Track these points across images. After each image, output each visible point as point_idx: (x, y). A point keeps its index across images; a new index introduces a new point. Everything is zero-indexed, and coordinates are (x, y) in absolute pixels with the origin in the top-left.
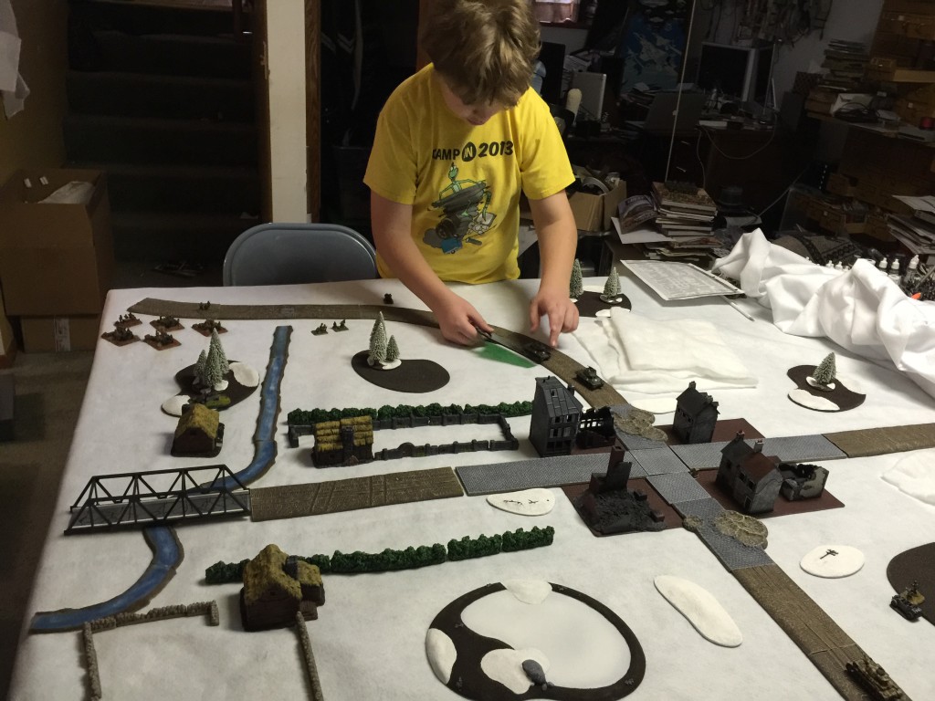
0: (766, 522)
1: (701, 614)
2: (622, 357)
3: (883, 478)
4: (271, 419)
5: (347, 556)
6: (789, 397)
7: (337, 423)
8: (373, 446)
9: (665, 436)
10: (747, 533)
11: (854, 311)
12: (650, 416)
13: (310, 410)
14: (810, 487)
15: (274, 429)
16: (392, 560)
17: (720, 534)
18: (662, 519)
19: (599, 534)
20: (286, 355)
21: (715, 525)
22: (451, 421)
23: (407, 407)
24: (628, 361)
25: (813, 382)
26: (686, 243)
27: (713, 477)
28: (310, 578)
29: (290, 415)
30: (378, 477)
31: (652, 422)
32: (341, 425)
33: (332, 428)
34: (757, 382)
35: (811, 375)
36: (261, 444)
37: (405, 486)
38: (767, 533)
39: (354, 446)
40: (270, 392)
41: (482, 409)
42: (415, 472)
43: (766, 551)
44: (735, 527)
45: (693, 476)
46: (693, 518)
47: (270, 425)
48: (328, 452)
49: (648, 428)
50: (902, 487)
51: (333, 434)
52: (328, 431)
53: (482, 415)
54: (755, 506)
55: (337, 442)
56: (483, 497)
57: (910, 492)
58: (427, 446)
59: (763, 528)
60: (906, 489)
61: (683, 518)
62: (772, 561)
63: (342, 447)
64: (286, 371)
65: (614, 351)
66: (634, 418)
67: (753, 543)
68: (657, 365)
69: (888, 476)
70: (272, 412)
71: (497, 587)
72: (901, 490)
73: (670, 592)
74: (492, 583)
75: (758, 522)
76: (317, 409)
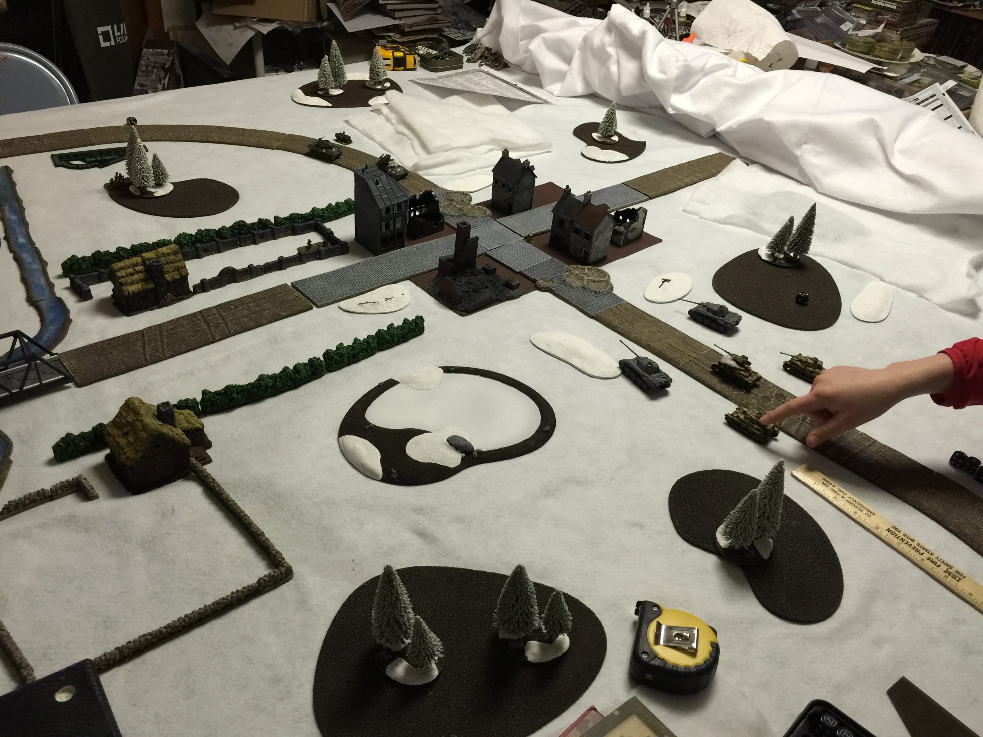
0: (606, 268)
1: (581, 357)
2: (416, 143)
3: (684, 211)
4: (40, 275)
5: (217, 393)
6: (583, 155)
7: (139, 259)
8: (189, 278)
9: (489, 212)
10: (594, 281)
11: (618, 63)
12: (466, 196)
13: (88, 254)
14: (635, 229)
15: (51, 286)
16: (270, 384)
17: (572, 287)
18: (518, 286)
19: (464, 313)
20: (19, 201)
21: (565, 281)
22: (264, 238)
23: (208, 231)
24: (424, 146)
25: (599, 137)
26: (417, 24)
27: (547, 239)
28: (189, 423)
29: (64, 265)
30: (209, 309)
31: (470, 201)
32: (144, 261)
33: (134, 265)
34: (551, 146)
35: (596, 131)
36: (43, 305)
37: (245, 312)
38: (609, 277)
39: (167, 282)
40: (22, 246)
41: (293, 218)
42: (249, 296)
43: (614, 292)
44: (582, 279)
45: (528, 242)
46: (544, 279)
47: (43, 281)
48: (136, 295)
49: (469, 207)
50: (702, 215)
51: (137, 272)
52: (131, 270)
53: (296, 225)
54: (593, 256)
55: (144, 280)
56: (335, 306)
57: (709, 218)
58: (251, 267)
59: (605, 274)
60: (706, 217)
61: (534, 281)
62: (622, 300)
63: (153, 285)
64: (28, 219)
65: (405, 138)
66: (453, 200)
67: (601, 288)
68: (456, 145)
69: (688, 208)
70: (37, 266)
71: (390, 384)
72: (701, 218)
73: (548, 345)
74: (383, 381)
75: (599, 270)
76: (98, 252)
